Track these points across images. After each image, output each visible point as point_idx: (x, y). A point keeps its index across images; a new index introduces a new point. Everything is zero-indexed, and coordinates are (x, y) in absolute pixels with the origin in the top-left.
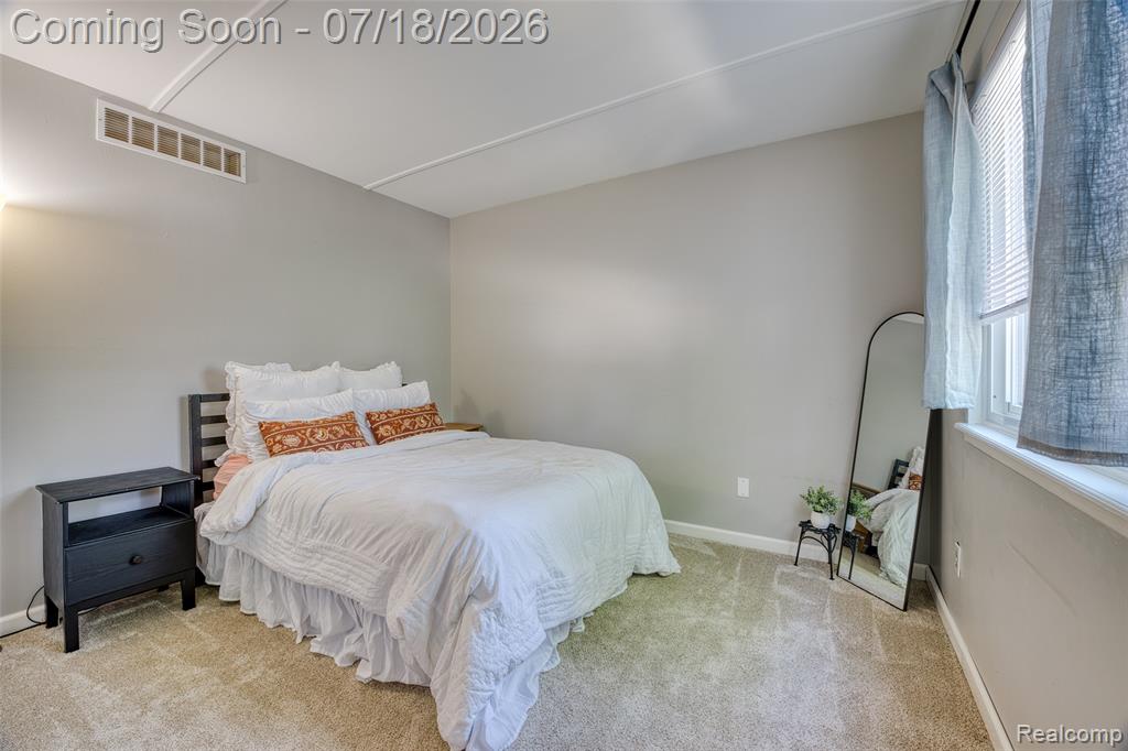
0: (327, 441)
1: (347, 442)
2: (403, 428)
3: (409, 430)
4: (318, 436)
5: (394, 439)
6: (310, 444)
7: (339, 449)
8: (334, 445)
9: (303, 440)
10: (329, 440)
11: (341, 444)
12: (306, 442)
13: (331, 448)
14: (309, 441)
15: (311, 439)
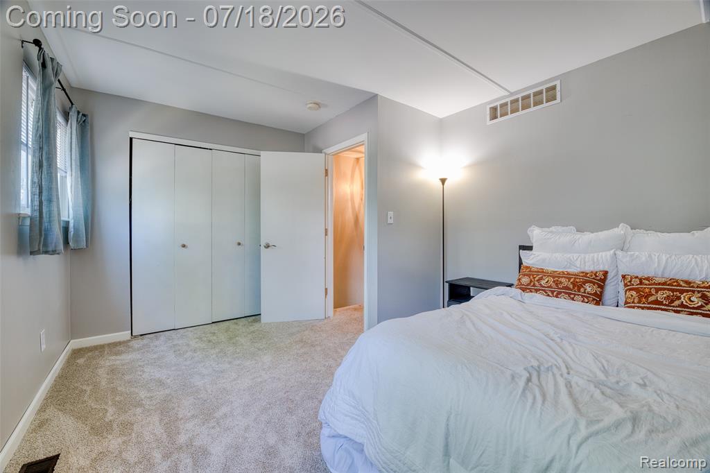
0: (548, 287)
1: (566, 293)
2: (651, 299)
3: (661, 303)
4: (543, 282)
5: (633, 307)
6: (534, 285)
7: (557, 297)
8: (553, 292)
9: (531, 281)
10: (550, 287)
11: (559, 293)
12: (532, 284)
13: (550, 294)
14: (534, 284)
15: (536, 283)
